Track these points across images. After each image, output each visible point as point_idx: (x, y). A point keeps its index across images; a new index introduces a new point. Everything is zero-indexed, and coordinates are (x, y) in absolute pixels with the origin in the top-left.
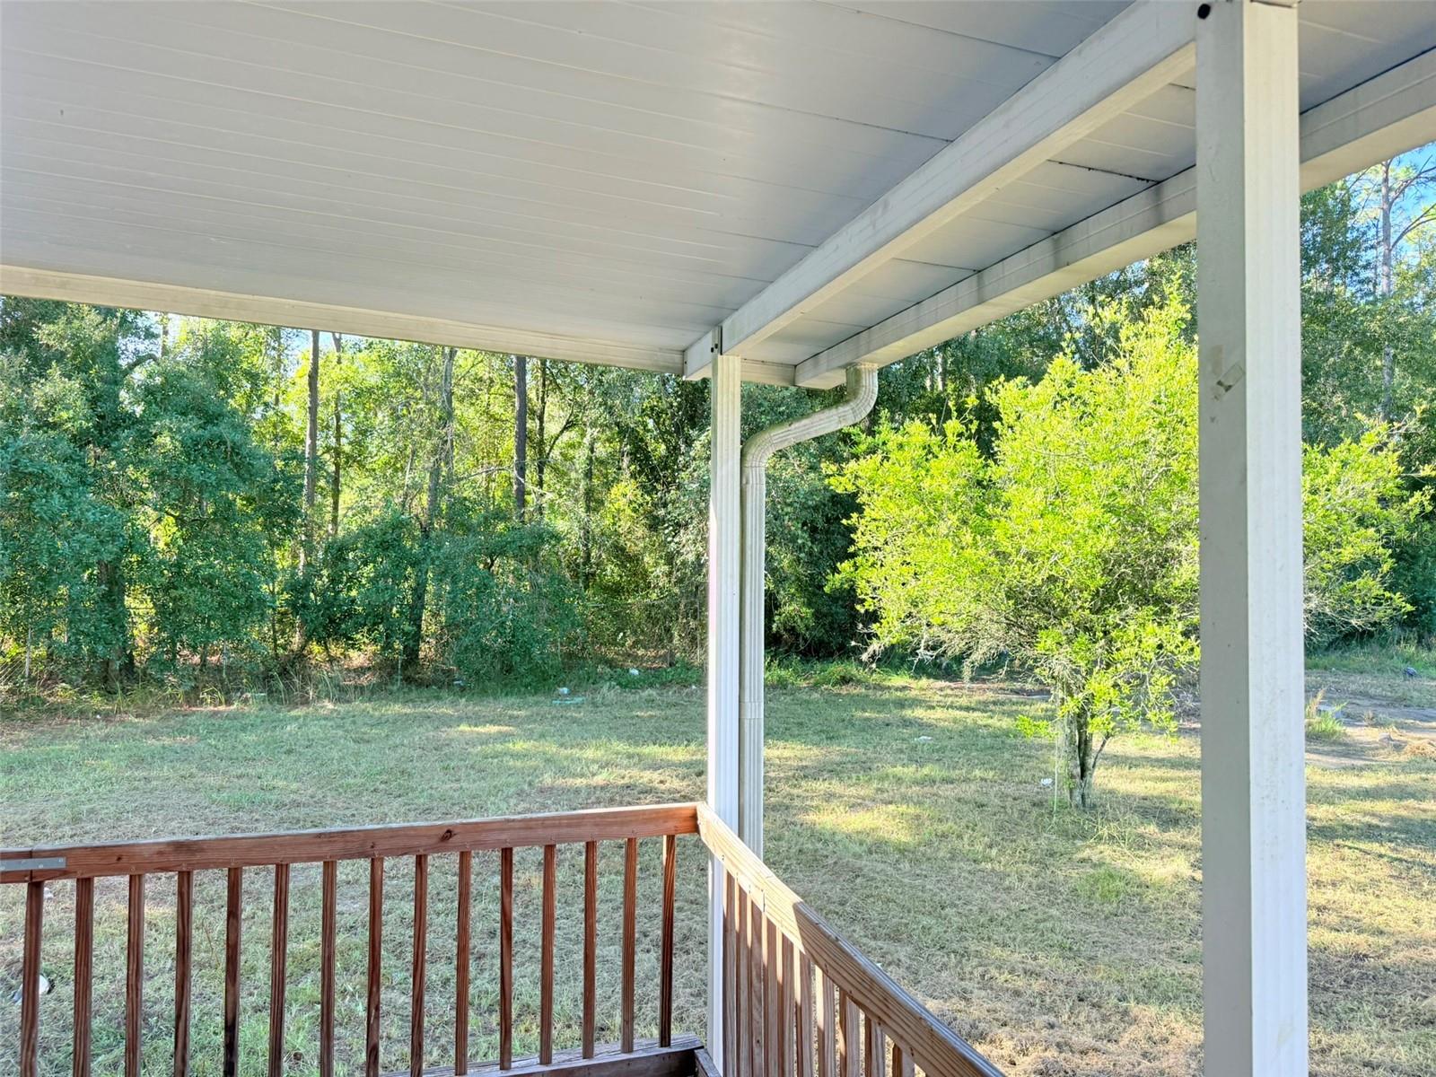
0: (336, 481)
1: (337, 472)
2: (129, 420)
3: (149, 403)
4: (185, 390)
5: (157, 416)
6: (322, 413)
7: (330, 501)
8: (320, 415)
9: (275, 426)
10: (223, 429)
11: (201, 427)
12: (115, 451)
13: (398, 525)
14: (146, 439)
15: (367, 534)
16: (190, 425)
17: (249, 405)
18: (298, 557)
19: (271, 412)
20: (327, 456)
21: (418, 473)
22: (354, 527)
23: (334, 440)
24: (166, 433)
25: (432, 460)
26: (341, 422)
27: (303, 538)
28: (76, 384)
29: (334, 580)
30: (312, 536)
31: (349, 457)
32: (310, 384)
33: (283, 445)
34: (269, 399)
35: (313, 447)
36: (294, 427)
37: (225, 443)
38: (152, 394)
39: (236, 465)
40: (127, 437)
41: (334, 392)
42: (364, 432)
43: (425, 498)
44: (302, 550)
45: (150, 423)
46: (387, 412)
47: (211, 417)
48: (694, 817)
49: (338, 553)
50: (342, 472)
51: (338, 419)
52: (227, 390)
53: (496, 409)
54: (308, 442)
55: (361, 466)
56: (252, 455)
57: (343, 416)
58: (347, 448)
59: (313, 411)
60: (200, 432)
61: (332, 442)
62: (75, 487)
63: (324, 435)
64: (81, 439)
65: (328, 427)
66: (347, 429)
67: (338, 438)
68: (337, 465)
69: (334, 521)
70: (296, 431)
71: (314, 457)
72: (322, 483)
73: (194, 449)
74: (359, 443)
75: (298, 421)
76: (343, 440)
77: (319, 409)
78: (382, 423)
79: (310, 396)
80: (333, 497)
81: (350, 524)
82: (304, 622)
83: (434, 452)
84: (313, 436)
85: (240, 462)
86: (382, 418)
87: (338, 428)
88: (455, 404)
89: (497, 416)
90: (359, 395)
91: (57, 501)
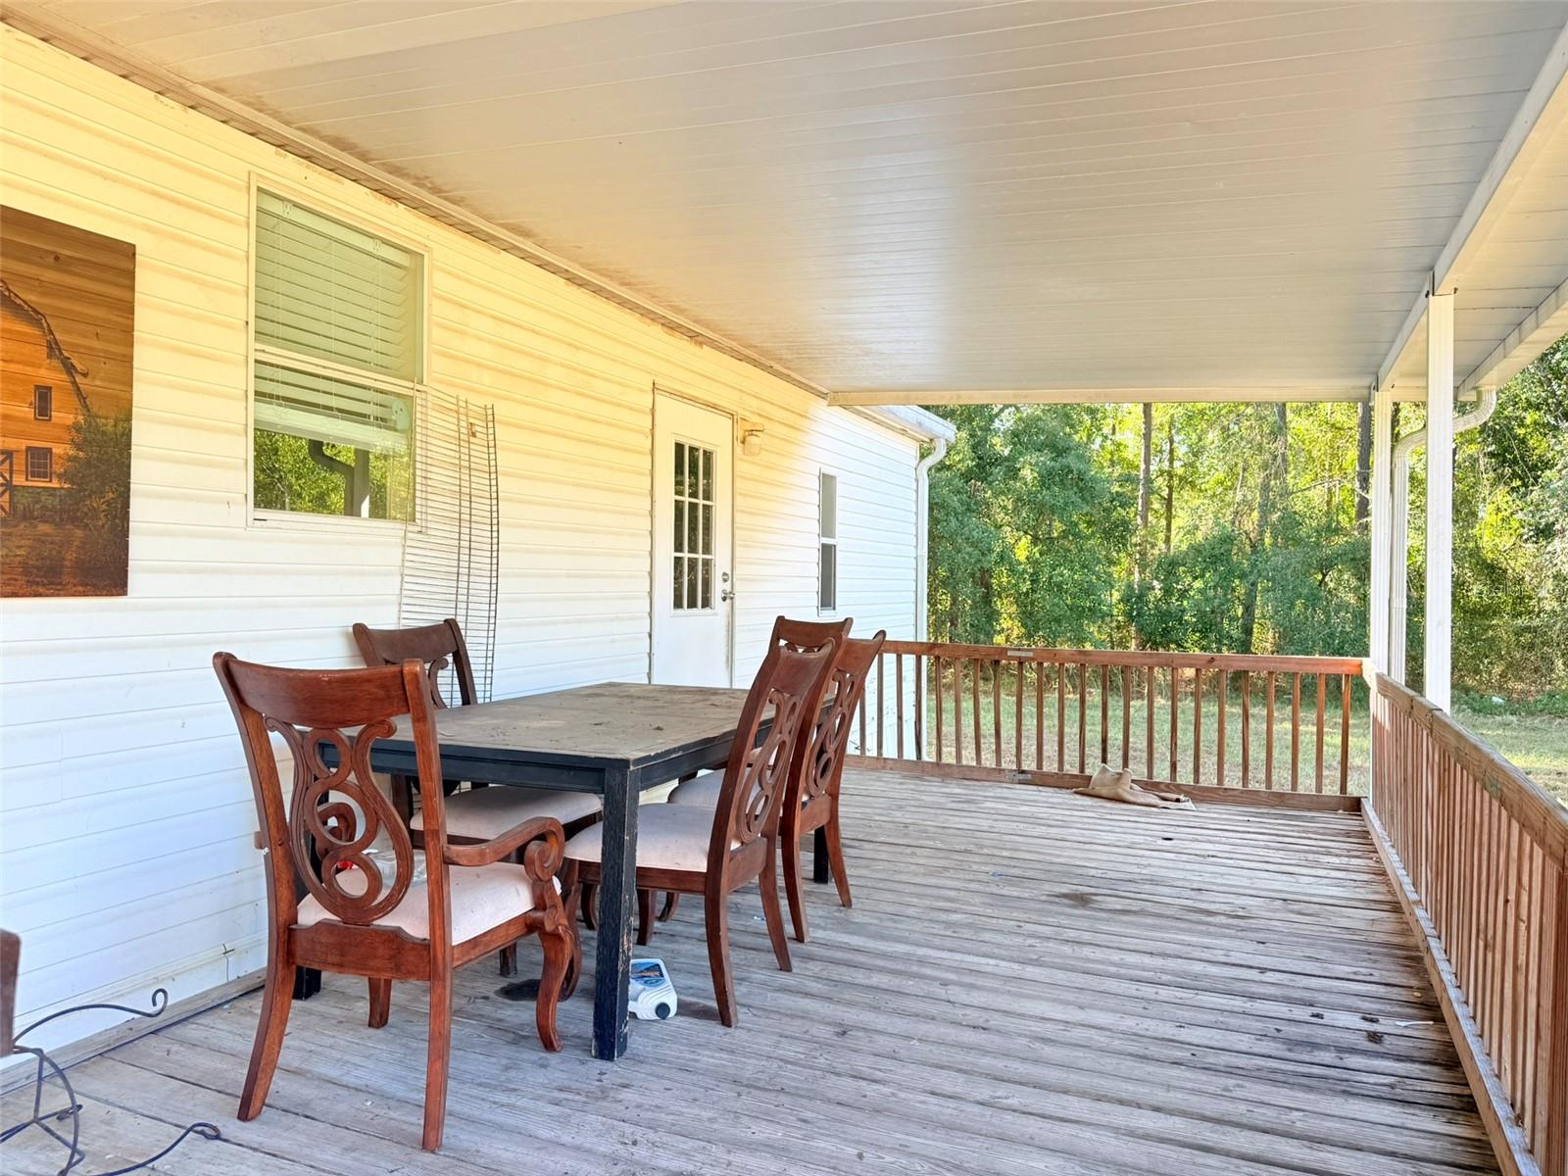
0: (1169, 503)
1: (1170, 494)
2: (998, 461)
3: (1015, 444)
4: (1041, 431)
5: (1021, 453)
6: (1159, 437)
7: (1163, 522)
8: (1153, 440)
9: (1112, 453)
10: (1070, 460)
11: (1053, 459)
12: (990, 483)
13: (1227, 540)
14: (1013, 473)
15: (1197, 550)
16: (1044, 458)
17: (1089, 436)
18: (1133, 574)
19: (1109, 442)
20: (1161, 479)
21: (1250, 489)
22: (1184, 547)
23: (1167, 463)
24: (1027, 466)
25: (1262, 475)
26: (1175, 445)
27: (1138, 556)
28: (964, 434)
29: (1168, 591)
30: (1145, 554)
31: (1181, 479)
32: (1145, 412)
33: (1118, 471)
34: (1106, 430)
35: (1147, 471)
36: (1128, 454)
37: (1072, 472)
38: (1017, 436)
39: (1081, 490)
40: (998, 472)
41: (1168, 417)
42: (1197, 452)
43: (1256, 515)
44: (1137, 569)
45: (1015, 460)
46: (1217, 432)
47: (1059, 450)
48: (1361, 665)
49: (1169, 567)
50: (1175, 495)
51: (1172, 442)
52: (1072, 427)
53: (1339, 418)
54: (1143, 467)
55: (1193, 485)
56: (1093, 479)
57: (1176, 438)
58: (1180, 471)
59: (1147, 437)
60: (1053, 463)
61: (1166, 465)
62: (964, 514)
63: (1158, 459)
64: (967, 476)
65: (1161, 452)
66: (1181, 451)
67: (1171, 461)
68: (1170, 488)
69: (1167, 540)
70: (1131, 457)
71: (1149, 481)
72: (1156, 506)
73: (1046, 479)
74: (1192, 465)
75: (1133, 449)
76: (1177, 464)
77: (1153, 434)
78: (1213, 442)
79: (1145, 423)
80: (1166, 518)
81: (1180, 543)
82: (1140, 630)
83: (1265, 466)
84: (1147, 462)
85: (1085, 487)
86: (1213, 436)
87: (1172, 451)
88: (1290, 416)
89: (1338, 425)
90: (1190, 418)
91: (954, 523)
